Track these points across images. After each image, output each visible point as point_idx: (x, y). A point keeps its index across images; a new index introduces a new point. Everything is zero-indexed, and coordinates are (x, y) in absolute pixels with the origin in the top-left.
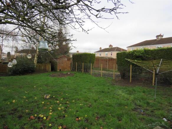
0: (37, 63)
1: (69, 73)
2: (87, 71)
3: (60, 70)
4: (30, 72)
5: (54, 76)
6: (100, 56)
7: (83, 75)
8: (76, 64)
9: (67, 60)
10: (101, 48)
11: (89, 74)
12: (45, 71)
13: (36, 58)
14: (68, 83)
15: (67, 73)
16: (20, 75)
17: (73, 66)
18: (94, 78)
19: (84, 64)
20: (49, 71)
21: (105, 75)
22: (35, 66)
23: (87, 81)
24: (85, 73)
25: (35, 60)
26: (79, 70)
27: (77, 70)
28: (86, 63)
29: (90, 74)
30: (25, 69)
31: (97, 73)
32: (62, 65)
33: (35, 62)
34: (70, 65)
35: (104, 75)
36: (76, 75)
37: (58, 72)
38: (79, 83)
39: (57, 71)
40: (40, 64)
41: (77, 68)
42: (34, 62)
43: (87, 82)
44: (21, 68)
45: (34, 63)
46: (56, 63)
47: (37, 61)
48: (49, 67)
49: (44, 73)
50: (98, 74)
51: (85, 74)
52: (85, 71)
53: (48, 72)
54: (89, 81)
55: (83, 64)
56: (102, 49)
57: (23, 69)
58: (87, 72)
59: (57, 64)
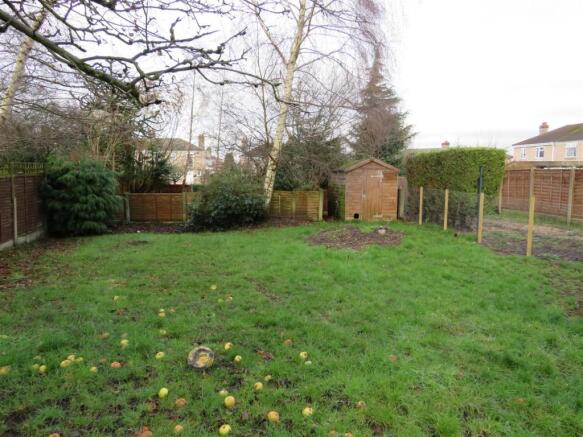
0: (275, 189)
1: (383, 232)
2: (463, 222)
3: (356, 216)
4: (250, 222)
5: (322, 241)
6: (539, 159)
7: (439, 241)
8: (419, 193)
9: (382, 176)
10: (544, 126)
11: (469, 239)
12: (302, 217)
13: (269, 173)
14: (354, 282)
15: (376, 231)
16: (214, 231)
17: (409, 200)
18: (489, 259)
19: (450, 194)
20: (315, 219)
21: (548, 248)
22: (268, 201)
23: (448, 278)
24: (453, 231)
25: (267, 180)
26: (432, 216)
27: (424, 218)
28: (459, 189)
29: (476, 240)
30: (230, 212)
31: (512, 235)
32: (364, 196)
33: (266, 186)
34: (396, 198)
35: (545, 248)
36: (408, 240)
37: (348, 222)
38: (405, 286)
39: (343, 220)
40: (284, 193)
41: (424, 210)
42: (263, 185)
43: (444, 282)
44: (216, 208)
45: (262, 191)
46: (340, 190)
47: (276, 182)
48: (317, 203)
49: (296, 225)
50: (513, 240)
51: (451, 237)
52: (458, 222)
53: (311, 221)
54: (457, 274)
55: (447, 192)
56: (549, 130)
57: (221, 209)
58: (464, 226)
59: (342, 194)
